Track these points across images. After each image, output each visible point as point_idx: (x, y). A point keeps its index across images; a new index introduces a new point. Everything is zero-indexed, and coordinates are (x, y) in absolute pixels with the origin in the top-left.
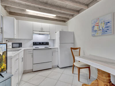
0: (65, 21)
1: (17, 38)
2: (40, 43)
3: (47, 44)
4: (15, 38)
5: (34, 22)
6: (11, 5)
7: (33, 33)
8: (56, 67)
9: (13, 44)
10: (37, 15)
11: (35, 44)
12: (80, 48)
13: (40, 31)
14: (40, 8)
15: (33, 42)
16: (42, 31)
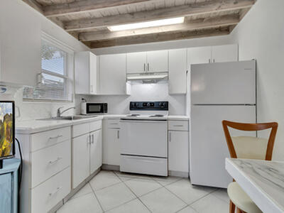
0: (227, 30)
1: (96, 94)
2: (146, 103)
3: (164, 106)
4: (92, 93)
5: (128, 54)
6: (80, 27)
7: (127, 80)
8: (184, 178)
9: (88, 105)
10: (133, 34)
11: (134, 106)
12: (274, 126)
13: (142, 74)
14: (132, 14)
15: (131, 103)
16: (147, 74)
